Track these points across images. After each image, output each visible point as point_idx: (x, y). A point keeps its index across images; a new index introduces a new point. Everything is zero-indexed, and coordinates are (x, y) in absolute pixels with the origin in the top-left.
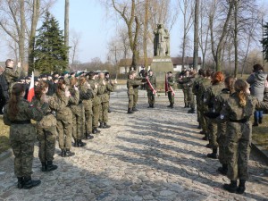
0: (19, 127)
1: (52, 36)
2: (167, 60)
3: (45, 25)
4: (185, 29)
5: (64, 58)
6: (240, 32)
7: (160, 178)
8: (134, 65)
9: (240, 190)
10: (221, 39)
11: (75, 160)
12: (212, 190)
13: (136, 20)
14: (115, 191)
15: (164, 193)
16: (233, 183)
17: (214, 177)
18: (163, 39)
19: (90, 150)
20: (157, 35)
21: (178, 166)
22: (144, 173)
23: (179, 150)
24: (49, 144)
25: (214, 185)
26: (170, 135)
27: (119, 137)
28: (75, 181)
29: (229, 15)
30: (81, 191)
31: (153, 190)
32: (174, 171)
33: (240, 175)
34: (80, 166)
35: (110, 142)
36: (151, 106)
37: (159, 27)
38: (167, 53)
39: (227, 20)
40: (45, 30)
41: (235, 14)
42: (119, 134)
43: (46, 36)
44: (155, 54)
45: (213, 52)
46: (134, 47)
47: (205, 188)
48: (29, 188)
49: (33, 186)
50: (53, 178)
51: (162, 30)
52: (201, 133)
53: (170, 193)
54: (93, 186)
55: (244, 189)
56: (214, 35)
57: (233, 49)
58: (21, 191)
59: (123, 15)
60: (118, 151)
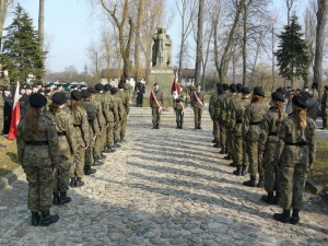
0: (37, 148)
1: (24, 38)
2: (169, 72)
3: (16, 23)
4: (183, 35)
5: (40, 66)
6: (249, 41)
7: (201, 210)
8: (125, 76)
9: (294, 220)
10: (226, 49)
11: (89, 191)
12: (262, 220)
13: (130, 22)
14: (155, 225)
15: (212, 225)
16: (286, 212)
17: (260, 207)
18: (164, 47)
19: (101, 179)
21: (215, 195)
22: (180, 204)
23: (209, 178)
24: (64, 170)
25: (263, 215)
26: (190, 160)
27: (130, 163)
28: (100, 214)
29: (236, 20)
30: (114, 227)
31: (199, 222)
32: (214, 201)
33: (293, 204)
34: (97, 198)
35: (122, 169)
36: (156, 126)
37: (160, 31)
38: (168, 63)
39: (234, 26)
40: (16, 29)
41: (244, 19)
42: (130, 160)
43: (16, 36)
44: (154, 64)
45: (216, 63)
46: (125, 54)
47: (256, 220)
48: (47, 225)
49: (52, 222)
50: (71, 212)
51: (163, 36)
52: (226, 158)
53: (220, 225)
54: (126, 220)
55: (298, 219)
56: (218, 44)
57: (241, 61)
58: (38, 228)
59: (113, 15)
60: (137, 180)
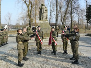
2: (46, 22)
6: (73, 13)
13: (31, 3)
18: (44, 11)
20: (41, 9)
37: (42, 5)
38: (46, 18)
44: (40, 19)
59: (25, 2)
